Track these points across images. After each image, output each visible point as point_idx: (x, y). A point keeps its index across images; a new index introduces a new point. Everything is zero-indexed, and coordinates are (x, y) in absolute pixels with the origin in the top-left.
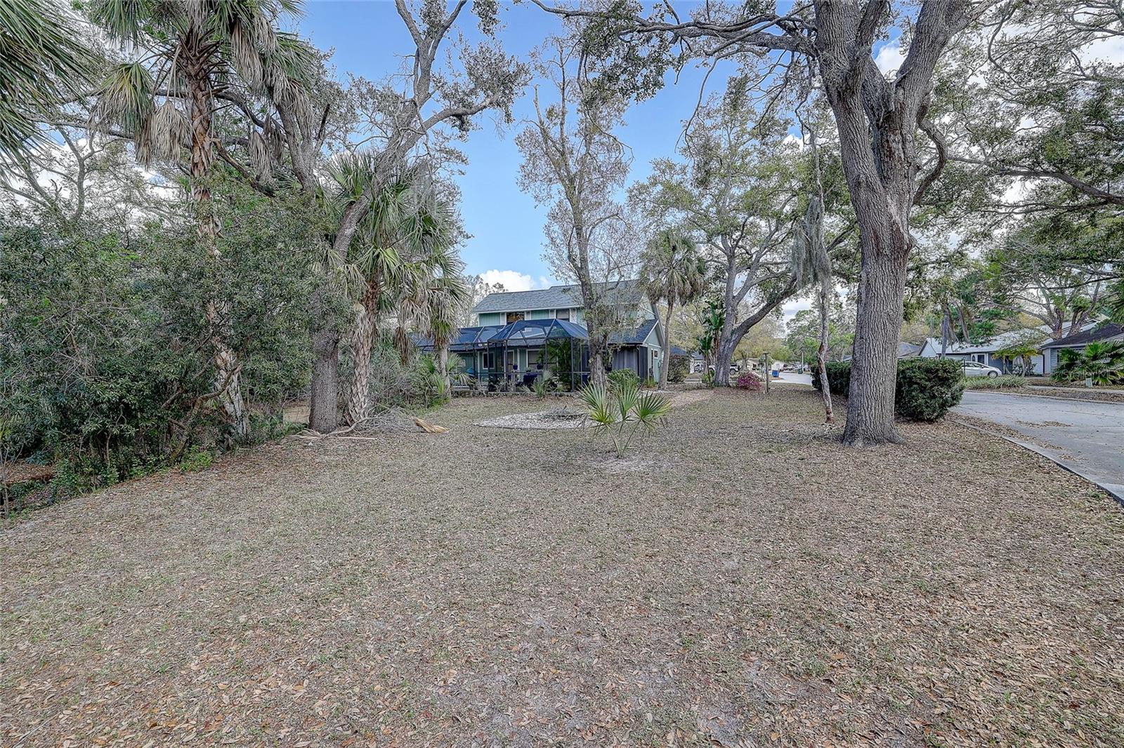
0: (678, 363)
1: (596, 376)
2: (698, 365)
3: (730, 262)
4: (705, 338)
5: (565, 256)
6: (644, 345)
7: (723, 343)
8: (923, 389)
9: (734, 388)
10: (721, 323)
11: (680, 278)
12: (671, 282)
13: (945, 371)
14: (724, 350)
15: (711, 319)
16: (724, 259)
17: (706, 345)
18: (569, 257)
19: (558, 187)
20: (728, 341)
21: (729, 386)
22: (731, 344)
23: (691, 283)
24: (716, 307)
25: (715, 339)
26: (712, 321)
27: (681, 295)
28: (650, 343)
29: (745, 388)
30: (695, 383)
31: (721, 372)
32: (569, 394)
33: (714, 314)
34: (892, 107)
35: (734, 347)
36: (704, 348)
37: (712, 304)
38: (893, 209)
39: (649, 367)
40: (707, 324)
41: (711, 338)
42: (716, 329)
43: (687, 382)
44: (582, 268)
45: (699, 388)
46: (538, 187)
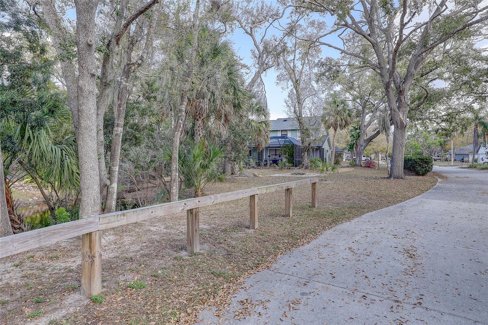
0: (338, 155)
1: (305, 161)
2: (348, 157)
3: (363, 110)
4: (351, 144)
5: (293, 111)
6: (323, 147)
7: (359, 147)
8: (420, 165)
9: (363, 167)
10: (359, 137)
11: (340, 119)
12: (336, 121)
13: (426, 159)
14: (359, 150)
15: (354, 135)
16: (360, 108)
17: (351, 147)
18: (295, 112)
19: (290, 83)
20: (361, 146)
21: (361, 166)
22: (363, 147)
23: (345, 121)
24: (357, 129)
25: (356, 145)
26: (355, 136)
27: (340, 126)
28: (326, 146)
29: (369, 167)
30: (346, 165)
31: (358, 160)
32: (293, 168)
33: (355, 132)
34: (401, 89)
35: (364, 148)
36: (350, 148)
37: (355, 128)
38: (401, 116)
39: (325, 157)
40: (352, 137)
41: (354, 144)
42: (356, 140)
43: (342, 164)
44: (300, 116)
45: (348, 167)
46: (284, 84)
